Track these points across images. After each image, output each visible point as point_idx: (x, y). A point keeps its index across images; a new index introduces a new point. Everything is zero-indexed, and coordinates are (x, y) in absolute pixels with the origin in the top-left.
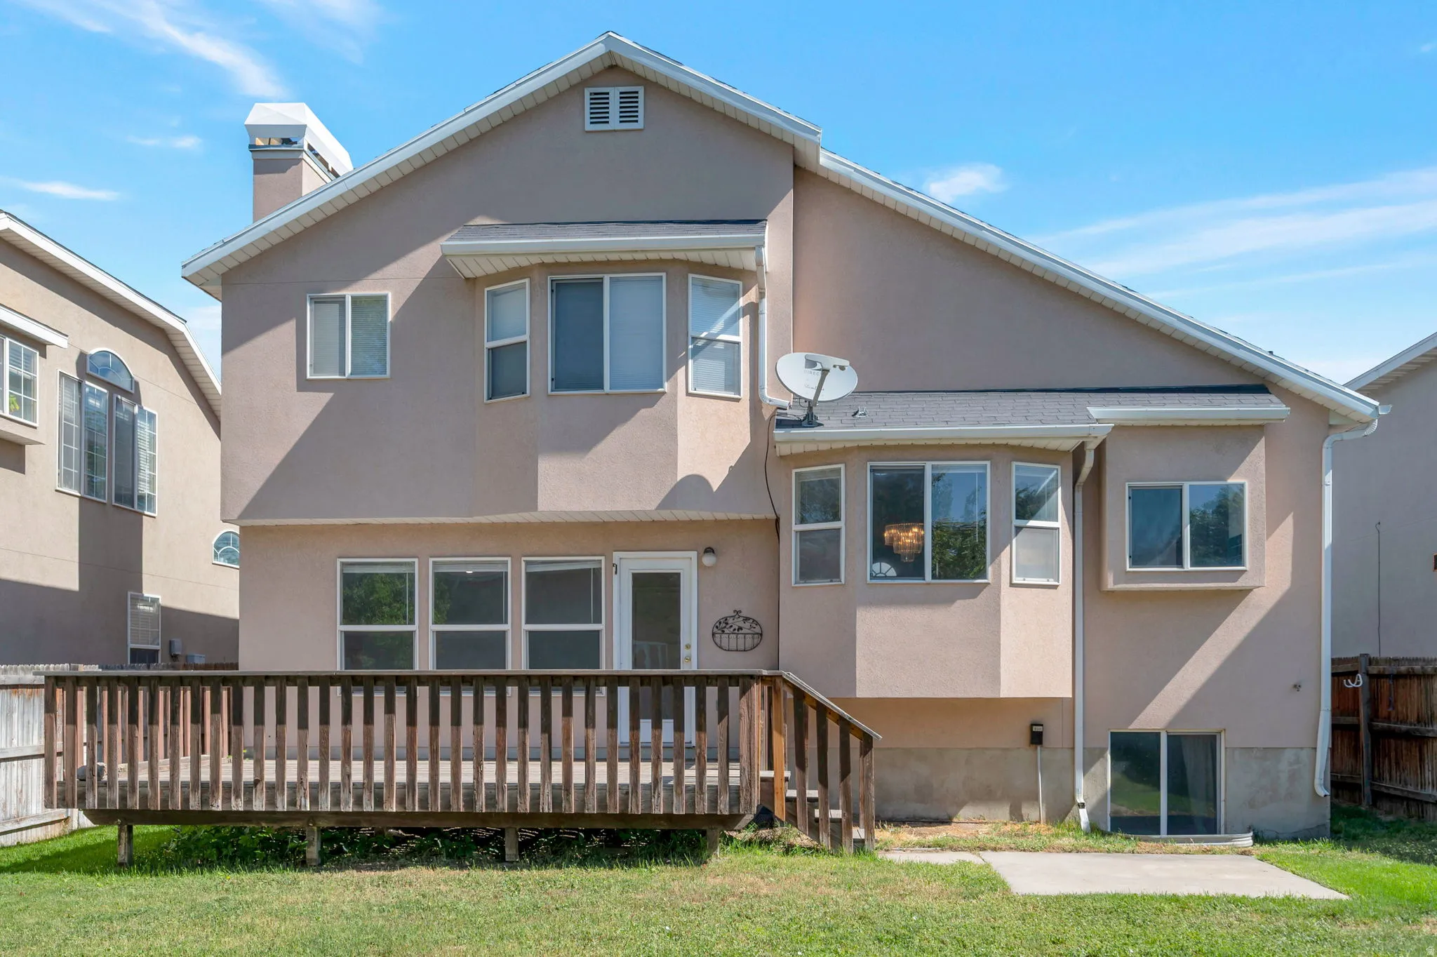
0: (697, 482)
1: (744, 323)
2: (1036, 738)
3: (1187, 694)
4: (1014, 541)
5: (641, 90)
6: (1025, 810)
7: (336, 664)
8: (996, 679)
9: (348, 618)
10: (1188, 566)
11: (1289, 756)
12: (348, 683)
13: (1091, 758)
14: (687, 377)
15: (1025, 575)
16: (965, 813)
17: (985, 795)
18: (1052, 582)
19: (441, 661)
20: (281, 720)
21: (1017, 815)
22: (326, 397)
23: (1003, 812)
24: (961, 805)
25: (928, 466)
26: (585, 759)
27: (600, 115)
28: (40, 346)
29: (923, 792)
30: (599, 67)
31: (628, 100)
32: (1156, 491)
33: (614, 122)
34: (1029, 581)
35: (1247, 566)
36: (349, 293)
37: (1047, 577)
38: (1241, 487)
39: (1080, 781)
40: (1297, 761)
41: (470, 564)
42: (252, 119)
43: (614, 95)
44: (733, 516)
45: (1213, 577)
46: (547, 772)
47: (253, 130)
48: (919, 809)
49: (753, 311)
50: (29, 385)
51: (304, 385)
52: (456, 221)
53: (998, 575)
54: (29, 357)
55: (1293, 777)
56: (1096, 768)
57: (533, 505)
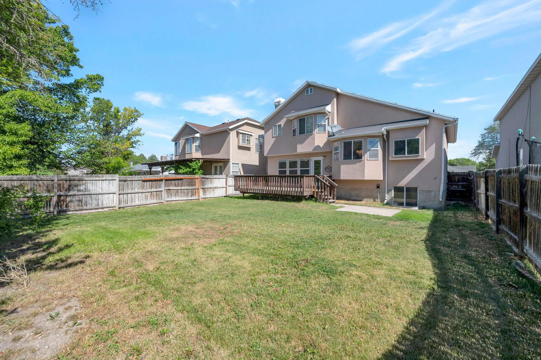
0: (318, 146)
1: (327, 121)
2: (378, 187)
3: (410, 179)
4: (368, 152)
5: (313, 88)
6: (376, 200)
7: (278, 174)
8: (364, 177)
9: (279, 168)
10: (406, 155)
11: (434, 192)
12: (280, 177)
13: (389, 191)
14: (317, 130)
15: (370, 158)
16: (364, 200)
17: (369, 197)
18: (377, 159)
19: (290, 173)
20: (273, 182)
21: (374, 201)
22: (275, 139)
23: (372, 200)
24: (364, 198)
25: (353, 141)
26: (284, 187)
27: (307, 93)
28: (251, 135)
29: (358, 196)
30: (307, 86)
31: (311, 89)
32: (400, 141)
33: (309, 94)
34: (371, 159)
35: (420, 154)
36: (277, 124)
37: (376, 158)
38: (419, 139)
39: (387, 195)
40: (436, 193)
41: (293, 160)
42: (275, 101)
43: (309, 89)
44: (324, 151)
45: (413, 157)
46: (280, 189)
47: (275, 103)
48: (357, 198)
49: (328, 118)
50: (250, 140)
51: (273, 137)
52: (289, 112)
53: (364, 158)
54: (250, 137)
55: (434, 197)
56: (390, 193)
57: (297, 152)
